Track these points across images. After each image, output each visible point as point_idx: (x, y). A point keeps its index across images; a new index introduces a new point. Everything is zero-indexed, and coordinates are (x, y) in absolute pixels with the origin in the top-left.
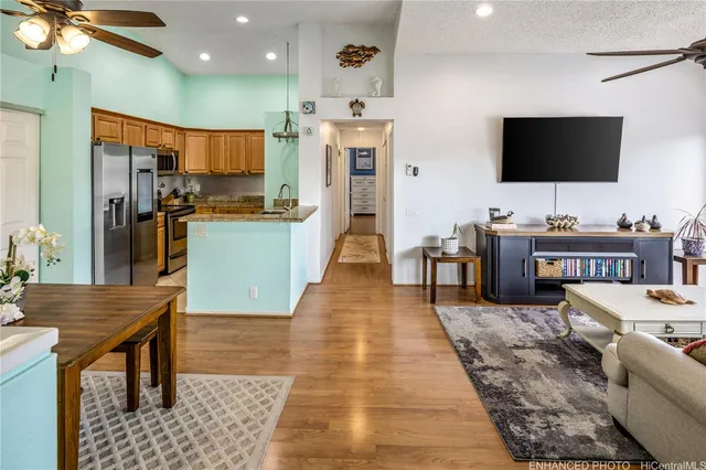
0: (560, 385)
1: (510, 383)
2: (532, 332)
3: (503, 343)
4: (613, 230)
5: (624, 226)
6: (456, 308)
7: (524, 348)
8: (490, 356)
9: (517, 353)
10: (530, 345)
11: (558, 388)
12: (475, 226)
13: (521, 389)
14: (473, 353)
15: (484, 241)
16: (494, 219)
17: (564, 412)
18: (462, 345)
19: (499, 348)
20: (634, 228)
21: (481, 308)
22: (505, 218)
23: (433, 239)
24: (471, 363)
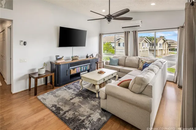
0: (86, 106)
1: (74, 114)
2: (73, 92)
3: (67, 100)
4: (85, 58)
5: (87, 57)
6: (46, 94)
7: (73, 98)
8: (65, 107)
9: (72, 101)
10: (74, 97)
11: (86, 107)
12: (50, 62)
13: (78, 114)
14: (59, 109)
15: (55, 67)
16: (57, 59)
17: (91, 114)
18: (53, 108)
19: (66, 102)
20: (89, 57)
21: (55, 90)
22: (61, 58)
23: (33, 70)
24: (60, 113)
